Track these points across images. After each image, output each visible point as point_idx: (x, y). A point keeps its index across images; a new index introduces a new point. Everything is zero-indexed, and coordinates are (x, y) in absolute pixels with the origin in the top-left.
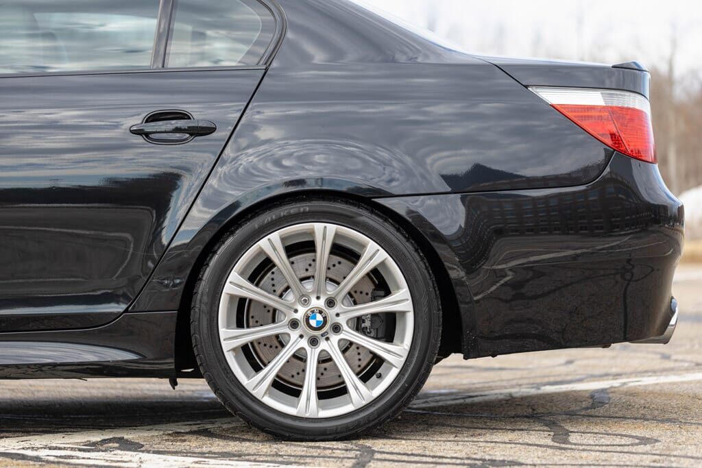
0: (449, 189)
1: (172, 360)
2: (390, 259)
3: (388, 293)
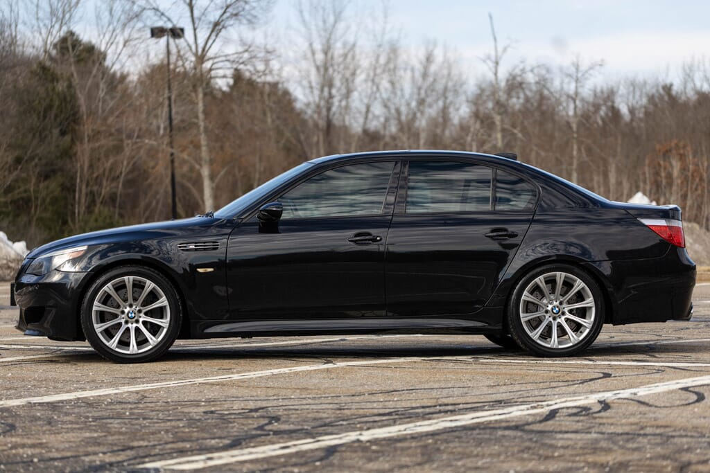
0: (607, 259)
1: (501, 324)
2: (586, 286)
3: (583, 300)
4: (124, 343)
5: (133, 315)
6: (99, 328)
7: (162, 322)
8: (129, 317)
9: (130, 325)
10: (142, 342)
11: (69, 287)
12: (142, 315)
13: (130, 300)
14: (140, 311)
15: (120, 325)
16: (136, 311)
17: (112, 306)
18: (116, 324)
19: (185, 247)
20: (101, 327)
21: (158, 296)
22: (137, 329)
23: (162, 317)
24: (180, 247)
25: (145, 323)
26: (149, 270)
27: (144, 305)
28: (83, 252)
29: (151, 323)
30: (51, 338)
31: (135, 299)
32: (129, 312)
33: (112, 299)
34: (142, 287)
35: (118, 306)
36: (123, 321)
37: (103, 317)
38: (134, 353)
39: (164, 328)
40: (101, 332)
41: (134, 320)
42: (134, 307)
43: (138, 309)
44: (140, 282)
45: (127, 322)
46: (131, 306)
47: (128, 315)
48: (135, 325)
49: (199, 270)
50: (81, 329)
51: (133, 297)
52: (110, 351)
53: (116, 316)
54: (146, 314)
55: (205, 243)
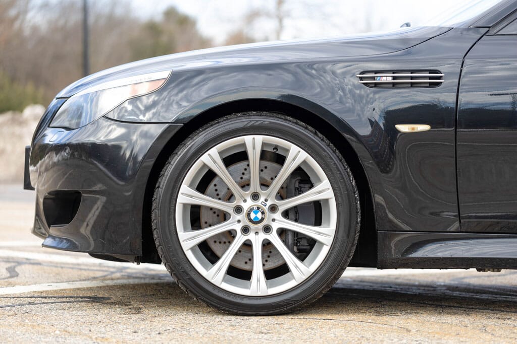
4: (239, 273)
5: (259, 216)
6: (189, 239)
7: (319, 233)
8: (250, 220)
9: (251, 236)
10: (276, 272)
11: (128, 155)
12: (278, 215)
13: (255, 185)
14: (273, 209)
15: (231, 234)
16: (266, 209)
17: (217, 196)
18: (223, 234)
19: (374, 78)
20: (193, 238)
21: (312, 179)
22: (267, 245)
23: (318, 222)
24: (361, 79)
25: (282, 232)
26: (297, 123)
27: (281, 196)
28: (161, 83)
29: (296, 234)
30: (94, 255)
31: (265, 185)
32: (251, 210)
33: (216, 181)
34: (280, 160)
35: (230, 197)
36: (238, 227)
37: (196, 217)
38: (259, 294)
39: (322, 244)
40: (192, 249)
41: (261, 225)
42: (262, 199)
43: (269, 203)
44: (276, 148)
45: (246, 230)
46: (255, 196)
47: (249, 215)
48: (263, 236)
49: (399, 127)
50: (153, 241)
51: (261, 178)
52: (210, 289)
53: (224, 217)
54: (286, 214)
55: (412, 72)
